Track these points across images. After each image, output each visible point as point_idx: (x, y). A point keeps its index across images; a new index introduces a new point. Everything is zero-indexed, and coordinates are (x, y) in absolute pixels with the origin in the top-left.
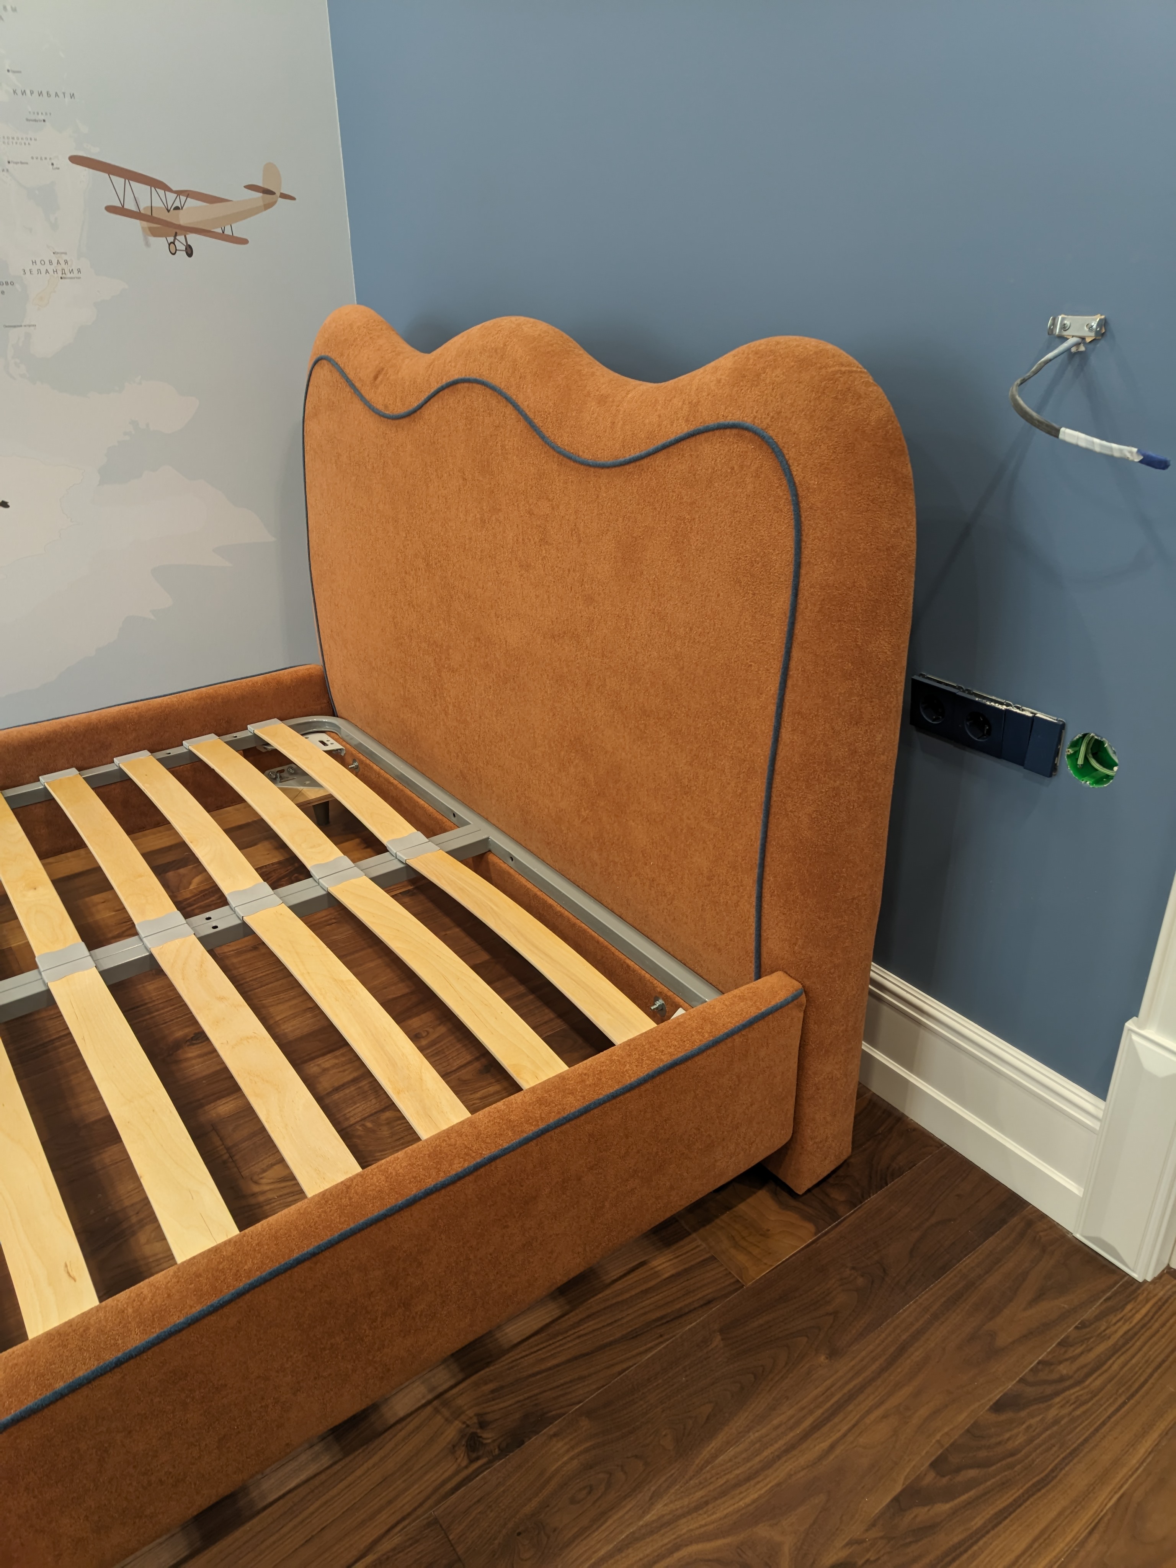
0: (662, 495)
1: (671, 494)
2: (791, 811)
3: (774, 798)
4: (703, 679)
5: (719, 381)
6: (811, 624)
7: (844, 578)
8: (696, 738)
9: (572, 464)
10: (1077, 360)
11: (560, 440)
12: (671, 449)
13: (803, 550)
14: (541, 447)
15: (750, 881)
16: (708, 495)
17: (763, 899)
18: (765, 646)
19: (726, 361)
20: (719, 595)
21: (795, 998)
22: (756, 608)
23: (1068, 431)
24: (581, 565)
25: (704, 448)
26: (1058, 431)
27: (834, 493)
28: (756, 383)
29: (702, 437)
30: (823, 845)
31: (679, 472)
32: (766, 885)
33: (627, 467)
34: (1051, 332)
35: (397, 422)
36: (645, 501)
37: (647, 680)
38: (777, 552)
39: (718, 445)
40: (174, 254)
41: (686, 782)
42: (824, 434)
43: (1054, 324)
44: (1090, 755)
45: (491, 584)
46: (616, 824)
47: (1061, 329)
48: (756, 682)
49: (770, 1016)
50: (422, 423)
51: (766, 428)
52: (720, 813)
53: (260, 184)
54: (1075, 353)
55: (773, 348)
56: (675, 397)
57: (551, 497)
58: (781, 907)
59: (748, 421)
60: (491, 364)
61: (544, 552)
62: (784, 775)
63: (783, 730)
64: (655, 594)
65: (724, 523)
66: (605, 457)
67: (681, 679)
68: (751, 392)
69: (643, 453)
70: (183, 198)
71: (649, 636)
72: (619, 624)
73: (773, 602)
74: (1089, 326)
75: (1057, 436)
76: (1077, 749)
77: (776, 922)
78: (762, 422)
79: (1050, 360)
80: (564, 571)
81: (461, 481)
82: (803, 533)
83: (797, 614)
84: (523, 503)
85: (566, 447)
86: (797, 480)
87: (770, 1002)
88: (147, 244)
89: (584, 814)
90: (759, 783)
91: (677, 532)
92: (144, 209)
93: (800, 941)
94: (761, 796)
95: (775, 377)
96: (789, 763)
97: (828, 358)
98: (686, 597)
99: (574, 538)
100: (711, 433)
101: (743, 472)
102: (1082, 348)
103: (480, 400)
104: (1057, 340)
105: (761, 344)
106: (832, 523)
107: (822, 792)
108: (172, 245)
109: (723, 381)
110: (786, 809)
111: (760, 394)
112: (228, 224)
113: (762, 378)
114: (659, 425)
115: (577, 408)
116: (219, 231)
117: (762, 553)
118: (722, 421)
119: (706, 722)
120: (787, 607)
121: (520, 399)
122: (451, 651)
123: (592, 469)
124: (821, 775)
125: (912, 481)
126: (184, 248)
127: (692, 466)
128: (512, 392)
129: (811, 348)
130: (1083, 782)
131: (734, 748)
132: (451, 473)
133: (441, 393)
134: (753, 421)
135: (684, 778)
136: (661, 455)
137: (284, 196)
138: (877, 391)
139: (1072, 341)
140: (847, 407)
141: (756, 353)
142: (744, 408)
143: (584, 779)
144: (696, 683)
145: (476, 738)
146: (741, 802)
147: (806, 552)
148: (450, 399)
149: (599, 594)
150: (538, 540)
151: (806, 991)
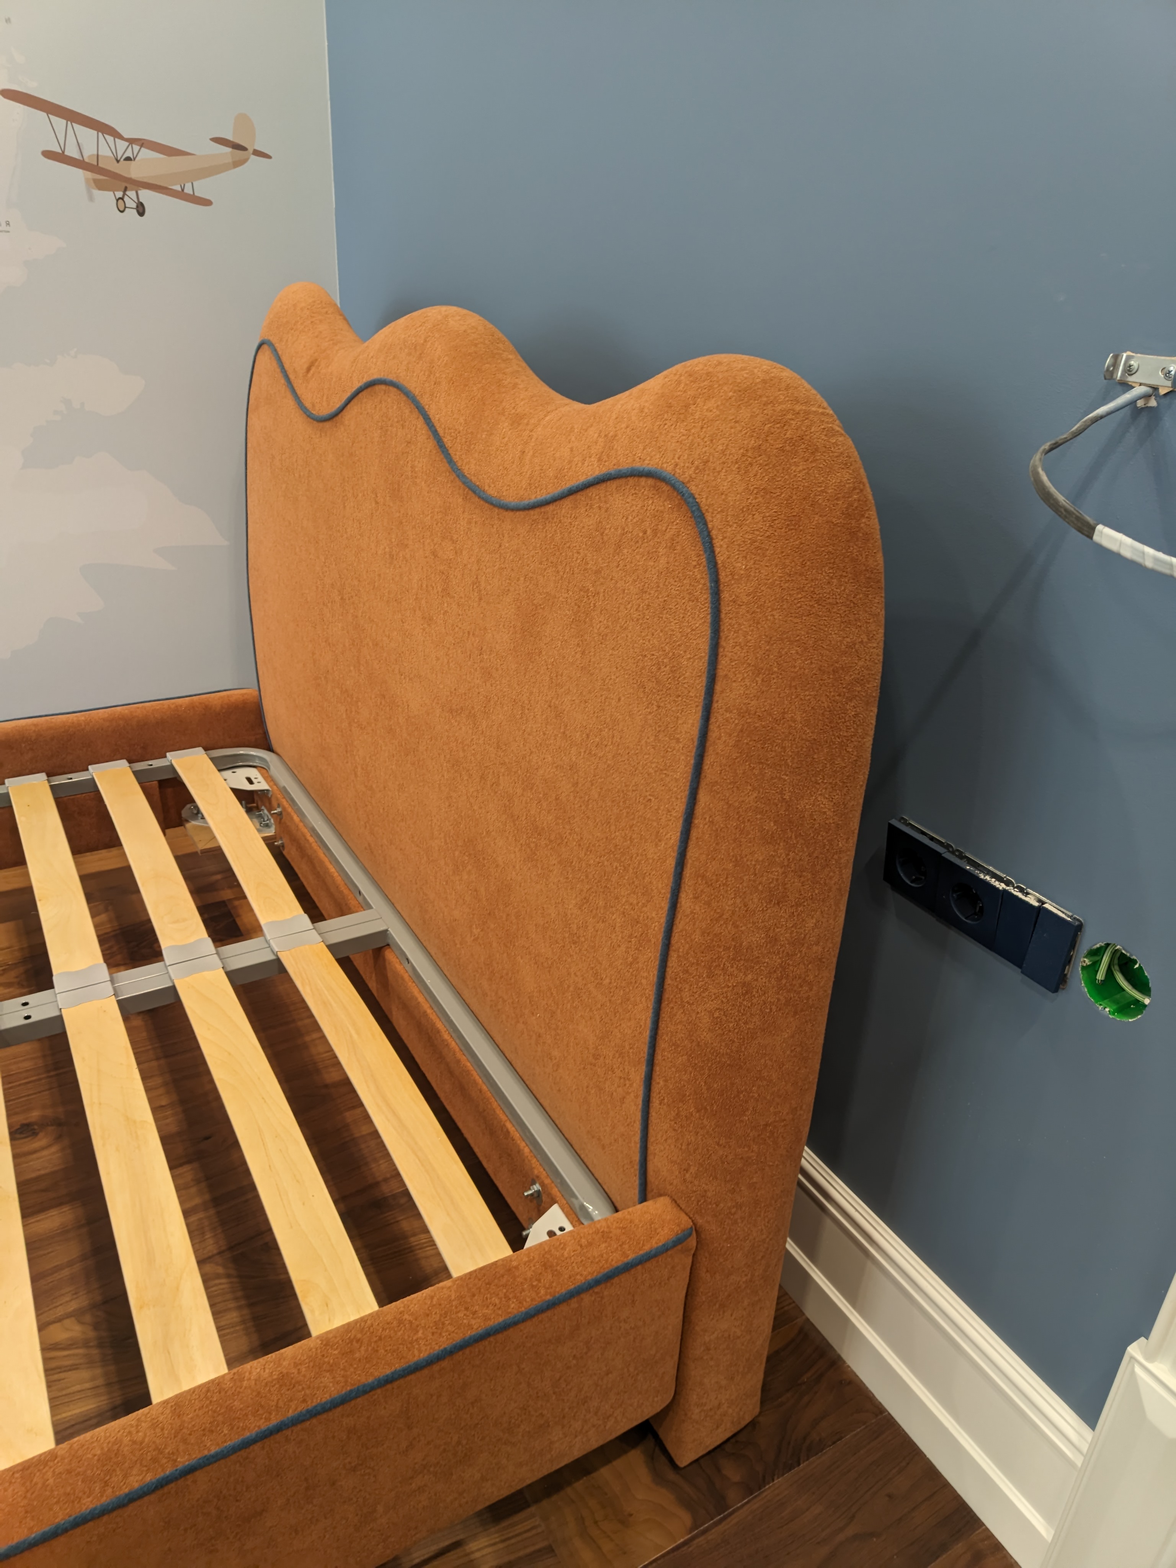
0: (566, 555)
1: (576, 555)
2: (688, 1003)
3: (668, 981)
4: (597, 804)
5: (642, 410)
6: (724, 761)
7: (771, 705)
8: (587, 877)
9: (477, 499)
10: (1143, 420)
11: (467, 467)
12: (578, 496)
13: (720, 658)
14: (448, 474)
15: (638, 1076)
16: (615, 564)
17: (651, 1105)
18: (668, 779)
19: (654, 385)
20: (619, 699)
21: (678, 1241)
22: (660, 726)
23: (1108, 531)
24: (480, 630)
25: (614, 500)
26: (1093, 529)
27: (766, 584)
28: (682, 416)
29: (613, 485)
30: (727, 1054)
31: (586, 527)
32: (655, 1089)
33: (532, 512)
34: (1109, 374)
35: (321, 424)
36: (547, 560)
37: (540, 790)
38: (689, 656)
39: (631, 497)
40: (122, 212)
41: (574, 927)
42: (760, 499)
43: (1115, 364)
44: (1117, 967)
45: (396, 633)
46: (505, 955)
47: (1124, 371)
48: (655, 824)
49: (639, 1267)
50: (342, 429)
51: (689, 482)
52: (608, 981)
53: (230, 137)
54: (1142, 409)
55: (711, 370)
56: (592, 425)
57: (455, 537)
58: (671, 1120)
59: (667, 468)
60: (408, 363)
61: (446, 605)
62: (681, 954)
63: (683, 895)
64: (552, 682)
65: (630, 605)
66: (511, 497)
67: (575, 797)
68: (675, 429)
69: (548, 496)
70: (136, 148)
71: (544, 734)
72: (515, 711)
73: (680, 722)
74: (1165, 370)
75: (1090, 536)
76: (1096, 958)
77: (664, 1137)
78: (684, 473)
79: (1101, 417)
80: (464, 633)
81: (374, 505)
82: (722, 634)
83: (708, 745)
84: (428, 541)
85: (472, 477)
86: (720, 559)
87: (643, 1245)
88: (91, 198)
89: (476, 931)
90: (651, 956)
91: (579, 607)
92: (89, 157)
93: (692, 1168)
94: (653, 975)
95: (707, 410)
96: (688, 940)
97: (779, 390)
98: (584, 693)
99: (476, 594)
100: (623, 481)
101: (656, 539)
102: (1153, 403)
103: (395, 407)
104: (1119, 388)
105: (698, 364)
106: (759, 626)
107: (729, 987)
108: (120, 201)
109: (646, 410)
110: (681, 998)
111: (685, 432)
112: (188, 182)
113: (690, 410)
114: (570, 462)
115: (488, 428)
116: (178, 188)
117: (671, 654)
118: (638, 465)
119: (598, 860)
120: (695, 732)
121: (432, 412)
122: (360, 704)
123: (496, 510)
124: (728, 964)
125: (882, 577)
126: (134, 205)
127: (600, 522)
128: (425, 401)
129: (759, 374)
130: (1100, 1007)
131: (626, 901)
132: (365, 493)
133: (360, 395)
134: (674, 470)
135: (573, 923)
136: (567, 503)
137: (257, 153)
138: (845, 443)
139: (1138, 391)
140: (797, 465)
141: (690, 375)
142: (666, 450)
143: (476, 890)
144: (590, 806)
145: (381, 811)
146: (632, 975)
147: (724, 663)
148: (366, 405)
149: (497, 670)
150: (440, 590)
151: (696, 1230)
